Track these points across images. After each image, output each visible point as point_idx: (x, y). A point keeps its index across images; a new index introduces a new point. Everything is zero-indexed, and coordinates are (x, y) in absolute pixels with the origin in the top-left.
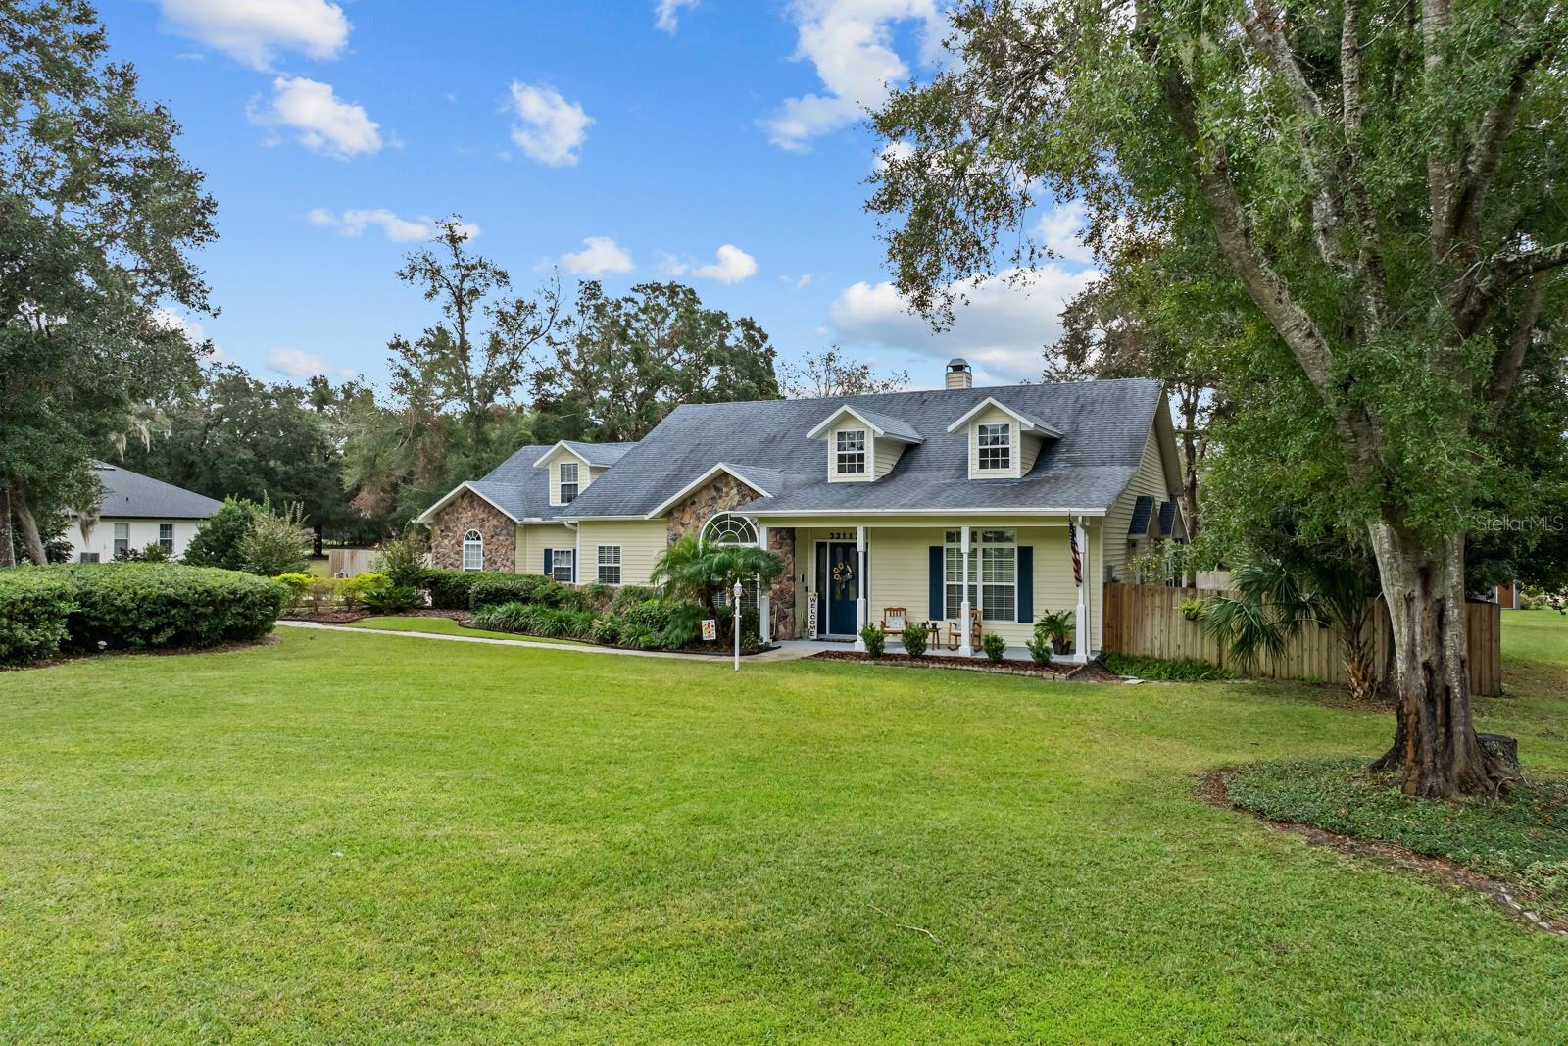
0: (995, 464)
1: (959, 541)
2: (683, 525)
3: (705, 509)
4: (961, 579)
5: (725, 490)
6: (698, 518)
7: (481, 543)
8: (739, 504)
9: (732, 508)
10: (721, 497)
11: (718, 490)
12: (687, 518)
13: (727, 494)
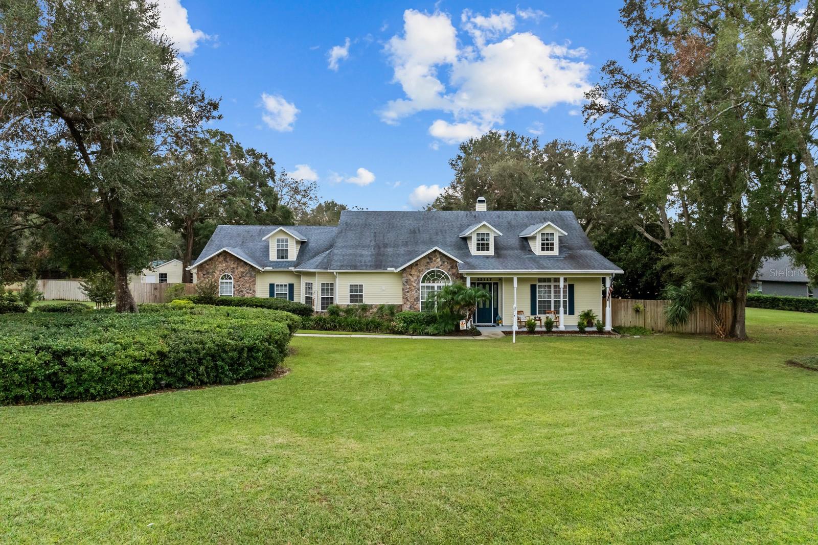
0: (547, 249)
1: (559, 282)
2: (411, 275)
3: (423, 268)
4: (560, 298)
5: (434, 259)
6: (419, 271)
7: (232, 281)
8: (441, 265)
9: (438, 267)
10: (432, 262)
11: (430, 259)
12: (413, 272)
13: (435, 261)
